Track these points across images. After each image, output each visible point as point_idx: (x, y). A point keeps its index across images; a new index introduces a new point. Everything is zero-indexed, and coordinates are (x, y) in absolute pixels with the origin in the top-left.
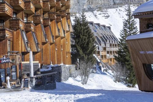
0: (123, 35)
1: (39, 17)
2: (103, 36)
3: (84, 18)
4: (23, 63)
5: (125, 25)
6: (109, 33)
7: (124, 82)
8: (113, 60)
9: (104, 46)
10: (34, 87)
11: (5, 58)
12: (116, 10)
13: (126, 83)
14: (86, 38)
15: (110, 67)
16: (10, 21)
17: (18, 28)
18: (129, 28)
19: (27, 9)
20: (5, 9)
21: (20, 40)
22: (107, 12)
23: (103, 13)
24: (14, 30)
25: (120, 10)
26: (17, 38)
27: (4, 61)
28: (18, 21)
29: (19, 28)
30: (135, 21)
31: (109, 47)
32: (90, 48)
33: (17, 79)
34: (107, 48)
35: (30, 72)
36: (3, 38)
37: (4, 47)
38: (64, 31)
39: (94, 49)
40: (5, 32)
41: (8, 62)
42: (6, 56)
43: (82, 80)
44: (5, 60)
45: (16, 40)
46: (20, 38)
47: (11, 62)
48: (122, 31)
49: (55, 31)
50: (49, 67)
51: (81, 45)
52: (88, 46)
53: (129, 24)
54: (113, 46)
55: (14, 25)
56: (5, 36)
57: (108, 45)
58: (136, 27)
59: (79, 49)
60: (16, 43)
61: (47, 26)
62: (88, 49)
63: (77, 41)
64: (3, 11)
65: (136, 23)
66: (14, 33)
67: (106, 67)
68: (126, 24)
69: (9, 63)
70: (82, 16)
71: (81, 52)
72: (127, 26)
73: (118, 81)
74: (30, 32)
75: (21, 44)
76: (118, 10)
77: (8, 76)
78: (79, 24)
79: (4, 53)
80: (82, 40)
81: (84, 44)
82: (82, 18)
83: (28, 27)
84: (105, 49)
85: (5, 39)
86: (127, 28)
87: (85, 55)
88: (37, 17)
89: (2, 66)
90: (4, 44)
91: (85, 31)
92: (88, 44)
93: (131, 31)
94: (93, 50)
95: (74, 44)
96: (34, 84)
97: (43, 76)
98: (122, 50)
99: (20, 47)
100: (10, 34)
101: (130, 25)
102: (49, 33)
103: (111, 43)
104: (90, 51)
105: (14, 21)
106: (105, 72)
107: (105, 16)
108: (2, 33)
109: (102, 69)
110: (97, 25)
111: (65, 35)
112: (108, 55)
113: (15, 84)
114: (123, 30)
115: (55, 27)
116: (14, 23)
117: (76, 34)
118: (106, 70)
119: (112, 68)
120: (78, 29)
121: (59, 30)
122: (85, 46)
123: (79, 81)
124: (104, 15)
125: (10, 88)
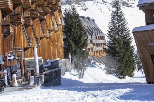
0: (112, 27)
1: (36, 11)
2: (89, 29)
3: (75, 11)
4: (26, 59)
5: (113, 17)
6: (93, 25)
7: (115, 74)
8: (99, 52)
9: (91, 39)
10: (43, 84)
11: (10, 55)
12: (94, 2)
13: (117, 75)
14: (78, 31)
15: (97, 59)
16: (10, 16)
17: (19, 23)
18: (117, 20)
19: (26, 3)
20: (8, 4)
21: (22, 35)
22: (85, 5)
23: (81, 5)
24: (15, 25)
25: (97, 2)
26: (18, 33)
27: (9, 59)
28: (19, 16)
29: (21, 23)
30: (123, 13)
31: (95, 39)
32: (82, 42)
33: (22, 77)
34: (93, 41)
35: (36, 69)
36: (7, 34)
37: (8, 43)
38: (57, 25)
39: (87, 42)
40: (9, 28)
41: (13, 59)
42: (11, 52)
43: (78, 74)
44: (10, 57)
45: (18, 36)
46: (22, 33)
47: (17, 59)
48: (110, 23)
49: (50, 25)
50: (48, 63)
51: (73, 38)
52: (80, 39)
53: (117, 15)
54: (101, 38)
55: (15, 20)
56: (10, 31)
57: (94, 38)
58: (124, 18)
59: (71, 43)
60: (18, 39)
61: (43, 20)
62: (81, 42)
63: (69, 34)
64: (6, 6)
65: (124, 15)
66: (16, 29)
67: (94, 60)
68: (115, 16)
69: (15, 60)
70: (72, 9)
71: (73, 45)
72: (115, 18)
73: (109, 74)
74: (30, 27)
75: (23, 39)
76: (96, 2)
77: (14, 74)
78: (70, 18)
79: (9, 50)
80: (74, 34)
81: (76, 37)
82: (72, 10)
83: (27, 22)
84: (91, 41)
85: (10, 35)
86: (115, 20)
87: (78, 49)
88: (34, 11)
89: (8, 63)
90: (8, 40)
91: (77, 24)
92: (80, 37)
93: (120, 22)
94: (85, 43)
95: (65, 38)
96: (43, 80)
97: (51, 72)
98: (111, 42)
99: (22, 43)
100: (12, 30)
101: (118, 17)
102: (45, 27)
103: (97, 35)
104: (82, 44)
105: (15, 16)
106: (94, 65)
107: (84, 8)
108: (6, 29)
109: (91, 62)
110: (82, 17)
111: (59, 29)
112: (94, 47)
113: (22, 82)
114: (112, 22)
115: (50, 21)
116: (15, 18)
117: (67, 27)
118: (95, 63)
119: (99, 60)
120: (70, 22)
121: (53, 24)
122: (77, 39)
123: (75, 75)
124: (82, 7)
125: (18, 86)
